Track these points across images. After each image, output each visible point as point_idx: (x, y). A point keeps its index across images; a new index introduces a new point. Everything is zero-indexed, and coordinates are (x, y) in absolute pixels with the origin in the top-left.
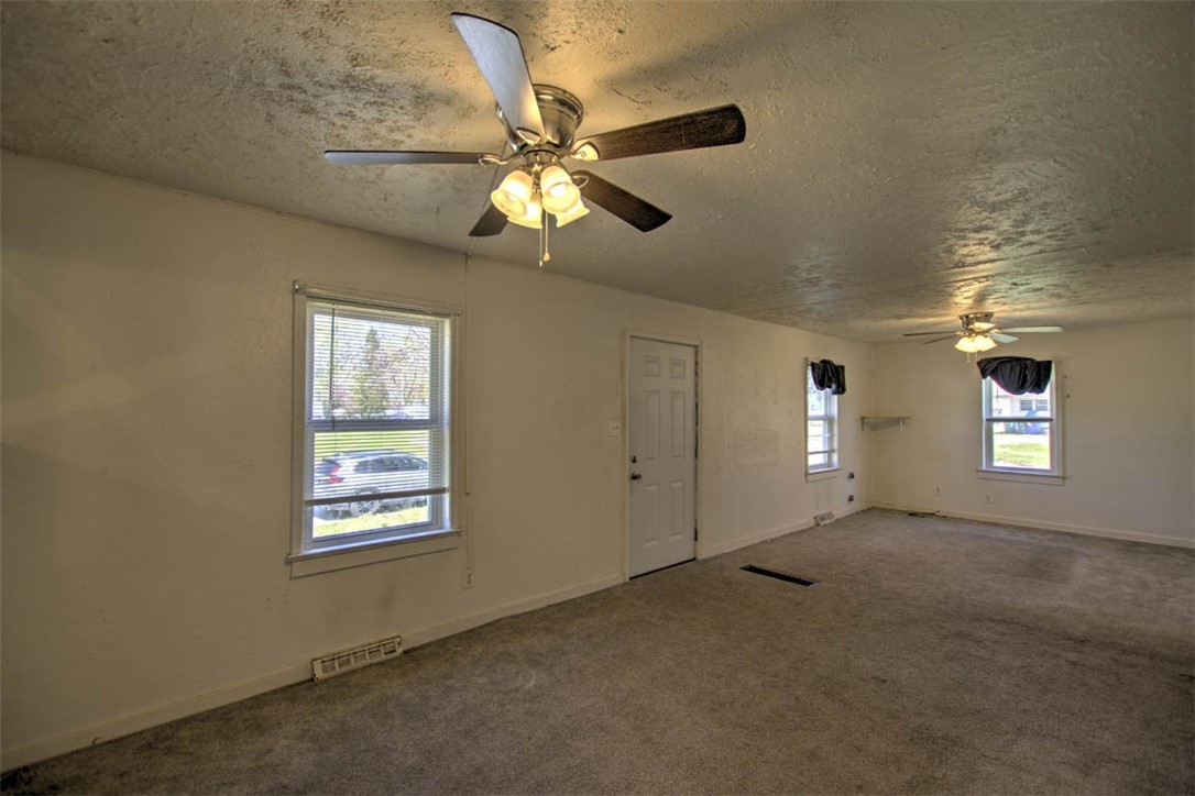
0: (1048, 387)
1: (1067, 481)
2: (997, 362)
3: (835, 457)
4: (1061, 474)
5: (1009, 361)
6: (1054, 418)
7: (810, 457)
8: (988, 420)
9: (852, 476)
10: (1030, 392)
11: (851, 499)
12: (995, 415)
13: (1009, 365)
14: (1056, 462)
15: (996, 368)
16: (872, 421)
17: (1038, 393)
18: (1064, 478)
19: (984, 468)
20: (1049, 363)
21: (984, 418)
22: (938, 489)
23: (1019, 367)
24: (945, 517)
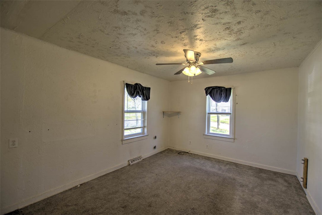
0: (230, 100)
1: (235, 140)
2: (211, 88)
3: (146, 130)
4: (233, 137)
5: (216, 88)
6: (232, 113)
7: (125, 131)
8: (208, 113)
9: (155, 137)
10: (223, 101)
11: (155, 147)
12: (211, 111)
13: (216, 90)
14: (232, 132)
15: (211, 91)
16: (169, 113)
17: (225, 102)
18: (234, 139)
19: (206, 134)
20: (230, 89)
21: (207, 112)
22: (190, 142)
23: (219, 91)
24: (192, 154)
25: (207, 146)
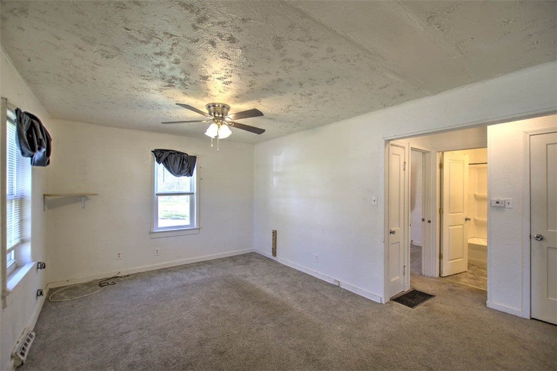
2: (168, 153)
3: (25, 250)
5: (174, 153)
6: (195, 192)
8: (157, 194)
15: (168, 156)
17: (187, 176)
18: (199, 229)
19: (154, 230)
20: (195, 157)
21: (155, 192)
22: (119, 254)
23: (180, 158)
24: (128, 276)
25: (157, 251)
